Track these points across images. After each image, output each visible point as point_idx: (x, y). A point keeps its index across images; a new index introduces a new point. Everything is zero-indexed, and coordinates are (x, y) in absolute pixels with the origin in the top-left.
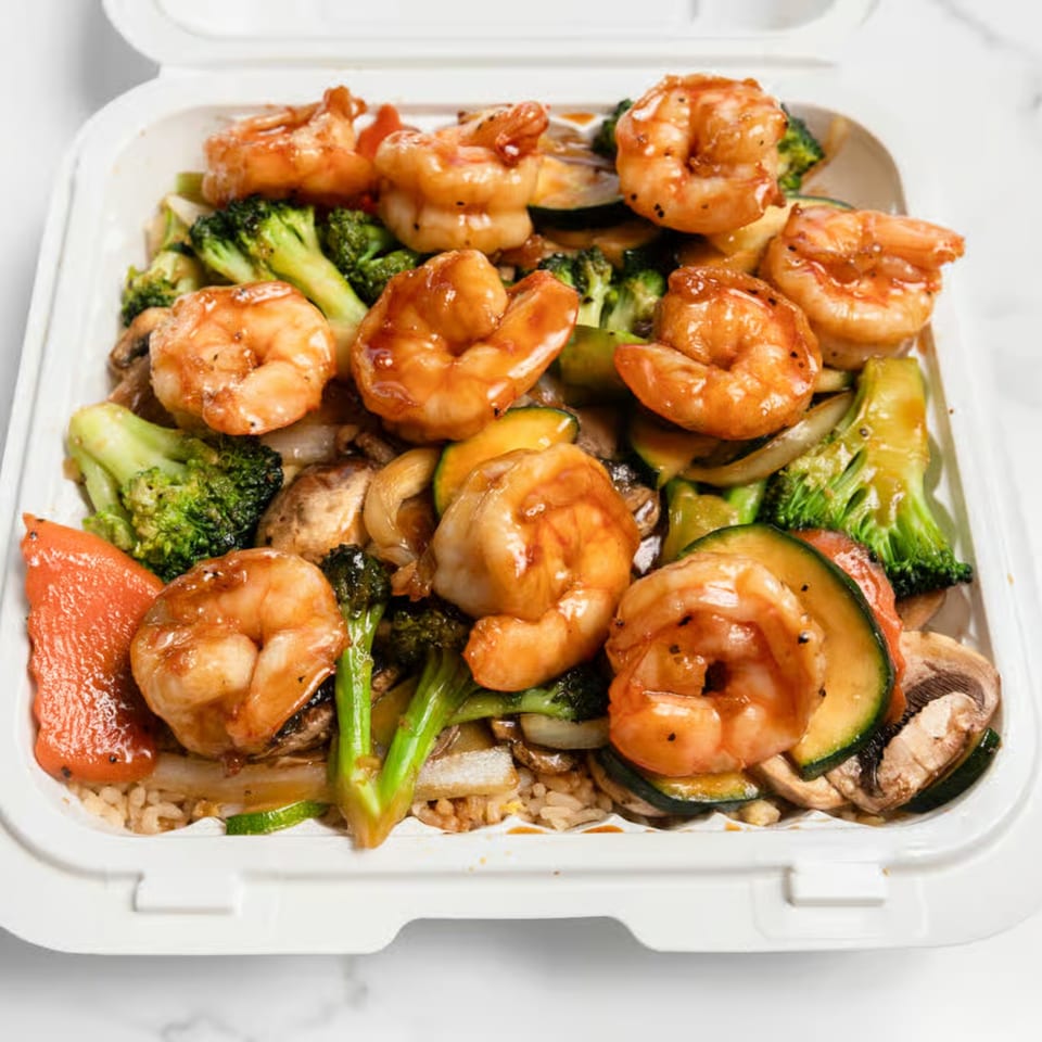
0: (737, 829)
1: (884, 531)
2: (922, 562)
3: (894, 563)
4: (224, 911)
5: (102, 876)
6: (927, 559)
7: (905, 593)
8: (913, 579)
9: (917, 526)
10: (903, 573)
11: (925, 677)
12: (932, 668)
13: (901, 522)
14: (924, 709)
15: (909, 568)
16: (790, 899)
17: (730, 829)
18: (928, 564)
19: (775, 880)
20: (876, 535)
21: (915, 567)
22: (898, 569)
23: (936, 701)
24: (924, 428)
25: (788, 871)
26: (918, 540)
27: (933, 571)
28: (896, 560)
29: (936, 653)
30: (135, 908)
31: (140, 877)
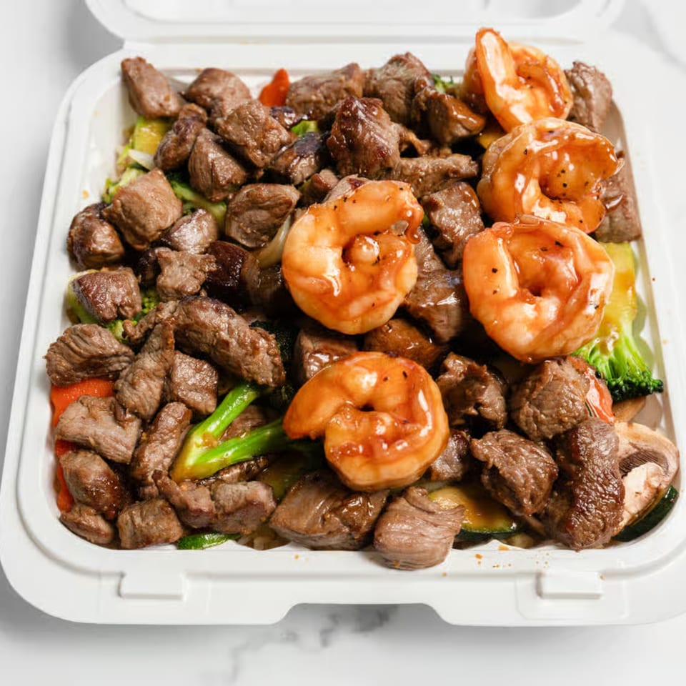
0: (507, 549)
1: (606, 358)
2: (630, 379)
3: (612, 379)
4: (177, 597)
5: (99, 575)
6: (633, 376)
7: (618, 399)
8: (624, 389)
9: (627, 355)
10: (617, 386)
11: (630, 453)
12: (635, 446)
13: (616, 352)
14: (629, 474)
15: (621, 383)
16: (540, 593)
17: (502, 549)
18: (634, 380)
19: (530, 582)
20: (600, 360)
21: (625, 382)
22: (614, 383)
23: (636, 468)
24: (633, 290)
25: (539, 576)
26: (628, 364)
27: (637, 384)
28: (613, 377)
29: (637, 437)
30: (119, 594)
31: (122, 575)
